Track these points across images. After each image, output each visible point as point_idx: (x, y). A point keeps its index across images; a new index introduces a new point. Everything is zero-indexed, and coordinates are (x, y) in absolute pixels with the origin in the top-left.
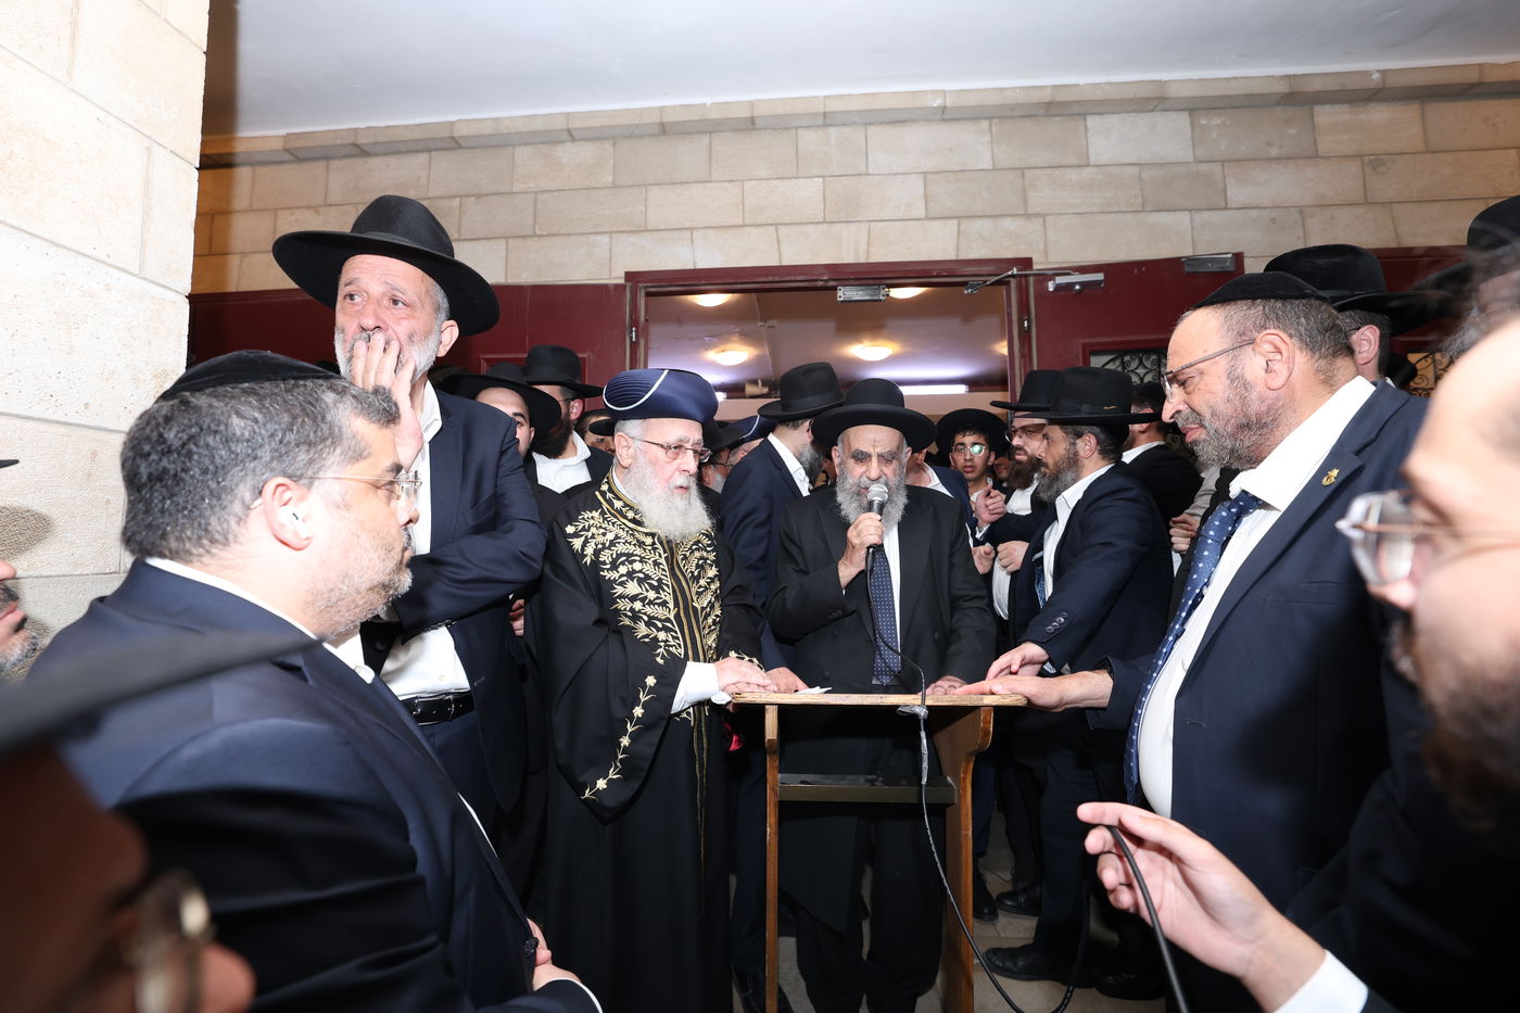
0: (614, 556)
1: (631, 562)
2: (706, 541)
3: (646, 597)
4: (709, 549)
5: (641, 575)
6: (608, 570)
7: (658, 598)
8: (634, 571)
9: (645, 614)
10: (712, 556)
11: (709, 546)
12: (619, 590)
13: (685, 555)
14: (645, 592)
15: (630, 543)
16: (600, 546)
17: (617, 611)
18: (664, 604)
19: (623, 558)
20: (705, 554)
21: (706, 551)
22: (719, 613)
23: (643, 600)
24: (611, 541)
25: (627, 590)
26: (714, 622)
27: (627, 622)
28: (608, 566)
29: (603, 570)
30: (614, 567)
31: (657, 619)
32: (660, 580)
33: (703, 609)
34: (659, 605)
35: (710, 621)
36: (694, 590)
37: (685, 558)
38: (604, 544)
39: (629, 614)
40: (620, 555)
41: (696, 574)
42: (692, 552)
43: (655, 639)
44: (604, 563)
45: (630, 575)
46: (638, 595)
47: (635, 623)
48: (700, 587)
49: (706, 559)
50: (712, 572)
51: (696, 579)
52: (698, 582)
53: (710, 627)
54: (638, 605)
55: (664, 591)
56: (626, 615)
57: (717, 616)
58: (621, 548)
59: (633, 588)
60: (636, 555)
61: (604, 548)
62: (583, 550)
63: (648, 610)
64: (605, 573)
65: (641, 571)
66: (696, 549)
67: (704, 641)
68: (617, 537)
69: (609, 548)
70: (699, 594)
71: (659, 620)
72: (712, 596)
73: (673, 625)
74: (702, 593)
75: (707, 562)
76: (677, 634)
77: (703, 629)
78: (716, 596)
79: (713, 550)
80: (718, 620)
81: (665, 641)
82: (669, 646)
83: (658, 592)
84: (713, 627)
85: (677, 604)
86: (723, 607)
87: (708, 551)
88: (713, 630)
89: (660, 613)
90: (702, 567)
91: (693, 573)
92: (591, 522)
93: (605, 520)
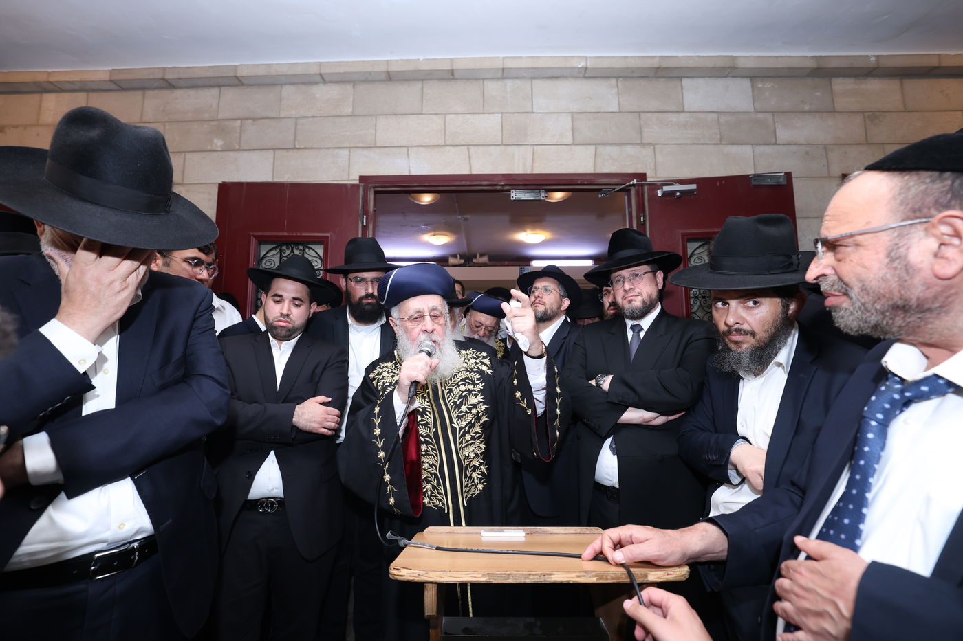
2: (475, 377)
4: (477, 382)
7: (422, 420)
10: (480, 387)
11: (478, 379)
13: (451, 390)
20: (471, 387)
21: (474, 384)
22: (479, 430)
26: (473, 438)
32: (424, 409)
33: (461, 428)
34: (422, 425)
35: (468, 437)
36: (454, 416)
41: (458, 403)
42: (459, 386)
48: (461, 412)
49: (469, 391)
50: (473, 401)
51: (459, 406)
52: (459, 409)
53: (467, 441)
55: (426, 415)
57: (476, 433)
66: (462, 384)
67: (460, 453)
70: (459, 417)
71: (423, 436)
72: (472, 418)
73: (432, 440)
74: (462, 416)
75: (473, 392)
76: (434, 445)
77: (460, 443)
78: (478, 418)
79: (482, 383)
80: (477, 436)
81: (426, 451)
82: (429, 455)
83: (422, 416)
84: (470, 442)
85: (435, 425)
86: (483, 425)
87: (477, 384)
88: (471, 444)
89: (423, 431)
90: (466, 397)
91: (455, 402)
92: (384, 369)
93: (395, 366)
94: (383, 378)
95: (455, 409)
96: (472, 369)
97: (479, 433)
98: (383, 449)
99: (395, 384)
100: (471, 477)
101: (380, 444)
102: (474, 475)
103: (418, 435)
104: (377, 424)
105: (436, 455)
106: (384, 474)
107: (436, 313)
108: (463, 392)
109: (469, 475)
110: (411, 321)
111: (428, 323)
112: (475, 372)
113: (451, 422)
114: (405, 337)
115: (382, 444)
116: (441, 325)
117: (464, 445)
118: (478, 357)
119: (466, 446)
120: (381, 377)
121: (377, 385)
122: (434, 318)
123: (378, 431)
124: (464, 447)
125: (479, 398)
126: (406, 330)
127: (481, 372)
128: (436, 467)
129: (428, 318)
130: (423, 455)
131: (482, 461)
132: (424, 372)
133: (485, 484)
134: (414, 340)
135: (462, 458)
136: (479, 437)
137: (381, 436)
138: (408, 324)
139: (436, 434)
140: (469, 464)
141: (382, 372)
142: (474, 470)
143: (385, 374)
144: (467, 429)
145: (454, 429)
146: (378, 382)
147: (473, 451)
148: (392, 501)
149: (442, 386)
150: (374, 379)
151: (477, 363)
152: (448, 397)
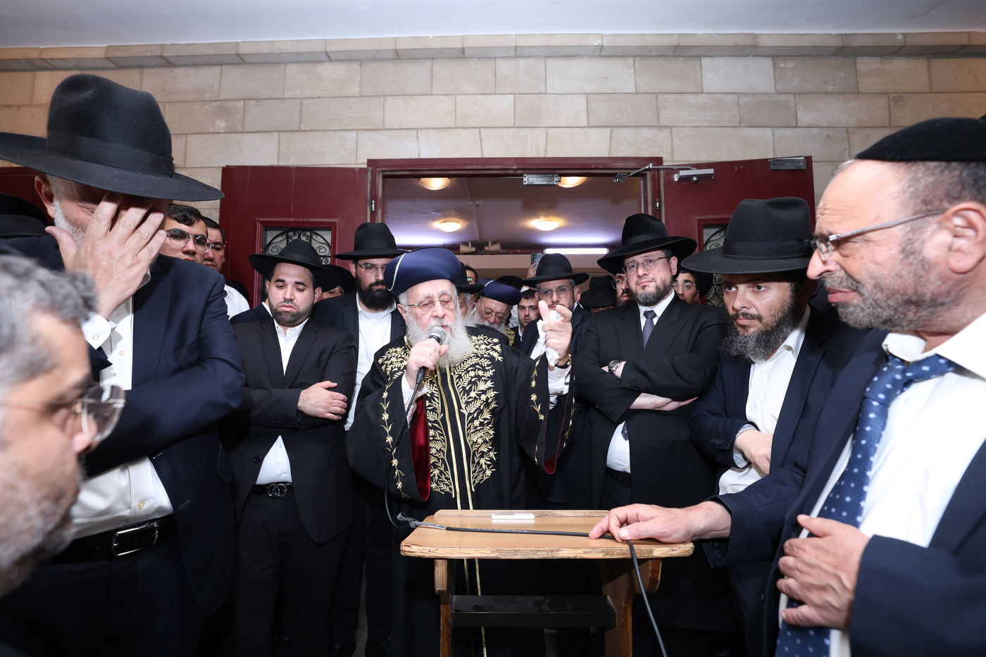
2: (486, 363)
4: (487, 368)
7: (430, 406)
10: (490, 373)
11: (488, 365)
13: (460, 375)
18: (434, 410)
20: (481, 373)
21: (484, 370)
22: (488, 416)
26: (481, 424)
32: (432, 394)
33: (470, 414)
34: (430, 410)
35: (476, 423)
36: (463, 402)
37: (460, 377)
41: (467, 388)
42: (468, 372)
48: (470, 398)
49: (479, 377)
50: (482, 386)
51: (468, 392)
52: (468, 394)
53: (476, 427)
55: (435, 401)
57: (485, 419)
66: (472, 370)
67: (468, 439)
70: (467, 403)
71: (430, 422)
72: (481, 404)
73: (440, 426)
74: (471, 402)
75: (483, 378)
76: (441, 431)
77: (468, 429)
78: (487, 404)
79: (492, 369)
80: (486, 422)
81: (434, 436)
82: (436, 440)
83: (430, 402)
84: (479, 428)
85: (443, 411)
86: (493, 412)
87: (487, 370)
88: (479, 430)
89: (431, 417)
90: (475, 383)
91: (464, 388)
92: (393, 355)
93: (405, 352)
94: (391, 363)
95: (464, 395)
96: (482, 355)
97: (488, 419)
98: (391, 433)
99: (403, 369)
100: (478, 463)
101: (388, 430)
102: (482, 461)
103: (426, 421)
104: (385, 409)
105: (444, 440)
106: (392, 459)
107: (446, 298)
108: (472, 378)
109: (476, 461)
110: (421, 308)
111: (439, 309)
112: (485, 358)
113: (460, 407)
114: (415, 323)
115: (390, 429)
116: (451, 310)
117: (472, 431)
118: (489, 343)
119: (474, 432)
120: (389, 362)
121: (386, 370)
122: (444, 303)
123: (386, 417)
124: (472, 433)
125: (489, 384)
126: (416, 317)
127: (491, 358)
128: (443, 452)
129: (438, 303)
130: (431, 441)
131: (490, 447)
132: (432, 358)
133: (493, 470)
134: (424, 326)
135: (470, 444)
136: (488, 424)
137: (389, 421)
138: (418, 311)
139: (443, 419)
140: (477, 450)
141: (391, 357)
142: (482, 456)
143: (393, 359)
144: (475, 415)
145: (462, 415)
146: (386, 367)
147: (481, 437)
148: (399, 485)
149: (451, 372)
150: (383, 364)
151: (487, 349)
152: (457, 383)
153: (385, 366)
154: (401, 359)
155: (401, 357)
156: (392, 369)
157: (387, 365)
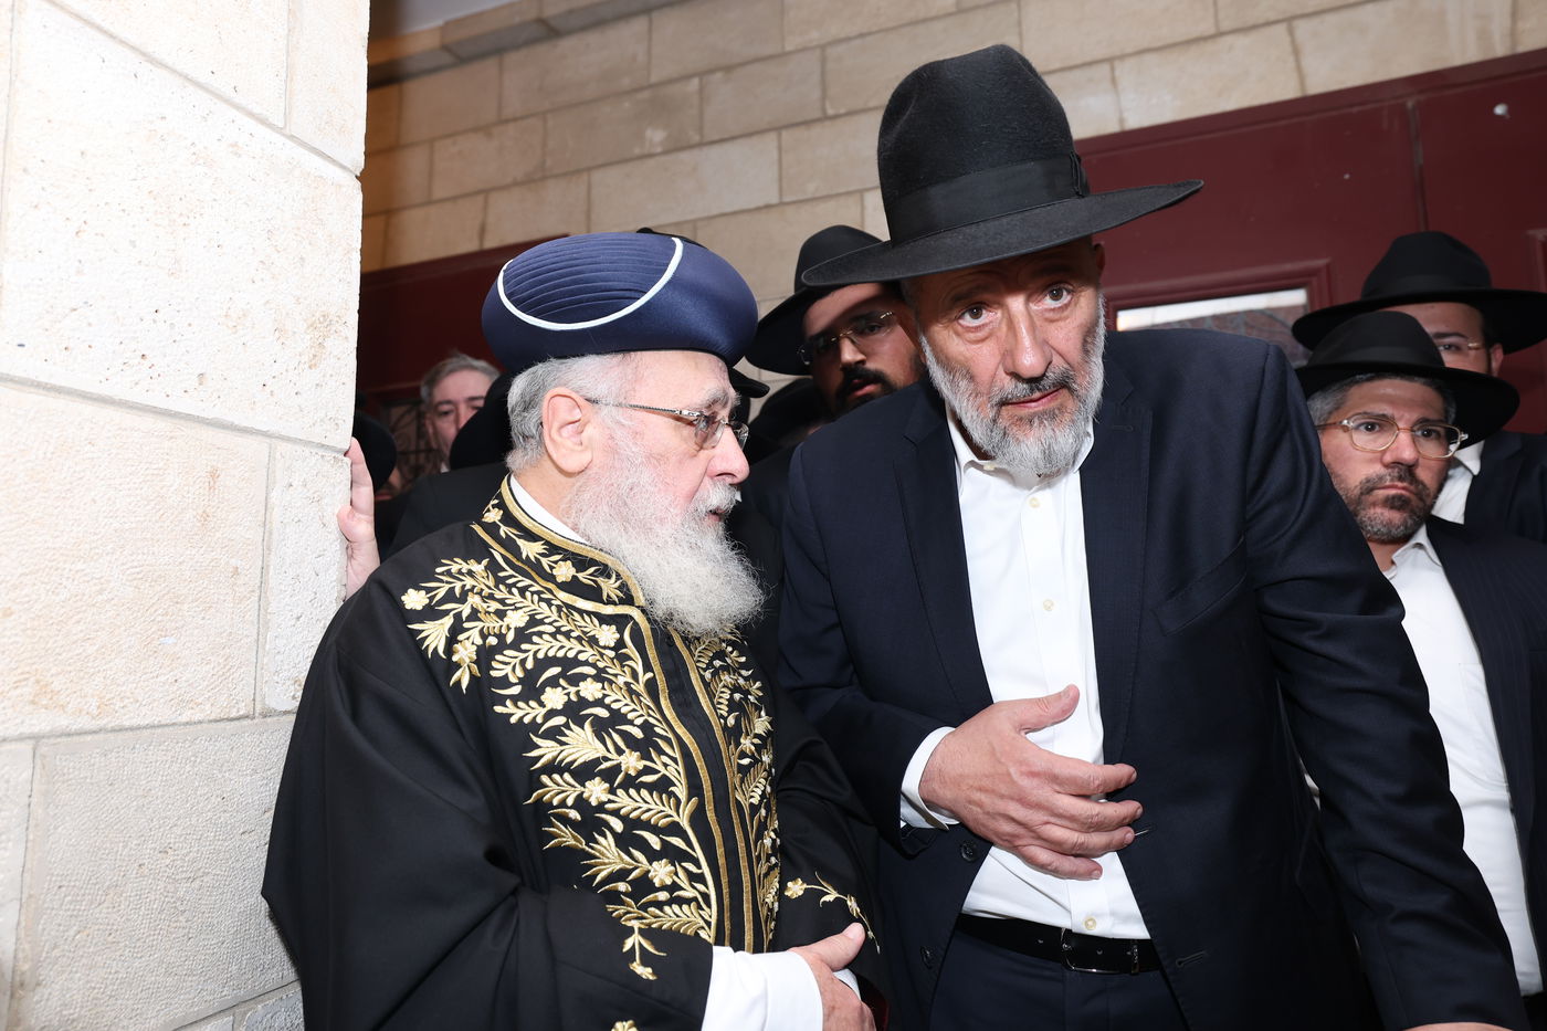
0: (530, 665)
1: (576, 680)
3: (619, 765)
4: (745, 673)
5: (603, 713)
6: (515, 699)
7: (648, 771)
8: (583, 703)
9: (615, 813)
12: (546, 750)
14: (613, 755)
15: (567, 635)
16: (493, 641)
17: (542, 807)
18: (663, 786)
19: (555, 671)
20: (741, 682)
23: (609, 775)
24: (519, 631)
25: (567, 750)
27: (568, 837)
28: (516, 690)
29: (502, 700)
30: (532, 689)
31: (647, 826)
32: (646, 727)
33: (753, 809)
34: (650, 787)
36: (730, 765)
38: (501, 637)
39: (574, 815)
40: (544, 663)
41: (731, 722)
42: (717, 672)
43: (644, 885)
44: (504, 682)
45: (575, 711)
46: (597, 762)
47: (591, 840)
48: (743, 755)
52: (737, 743)
53: (765, 857)
54: (596, 791)
55: (661, 752)
56: (565, 820)
58: (545, 646)
59: (582, 745)
60: (586, 663)
61: (502, 646)
62: (449, 650)
63: (624, 801)
64: (509, 708)
65: (599, 703)
68: (533, 621)
69: (515, 646)
70: (742, 771)
73: (689, 843)
74: (748, 769)
76: (699, 867)
81: (674, 887)
82: (681, 901)
83: (646, 756)
85: (695, 788)
90: (742, 710)
92: (469, 582)
93: (499, 581)
130: (659, 905)
153: (448, 621)
154: (495, 606)
155: (491, 597)
156: (484, 636)
157: (458, 616)
